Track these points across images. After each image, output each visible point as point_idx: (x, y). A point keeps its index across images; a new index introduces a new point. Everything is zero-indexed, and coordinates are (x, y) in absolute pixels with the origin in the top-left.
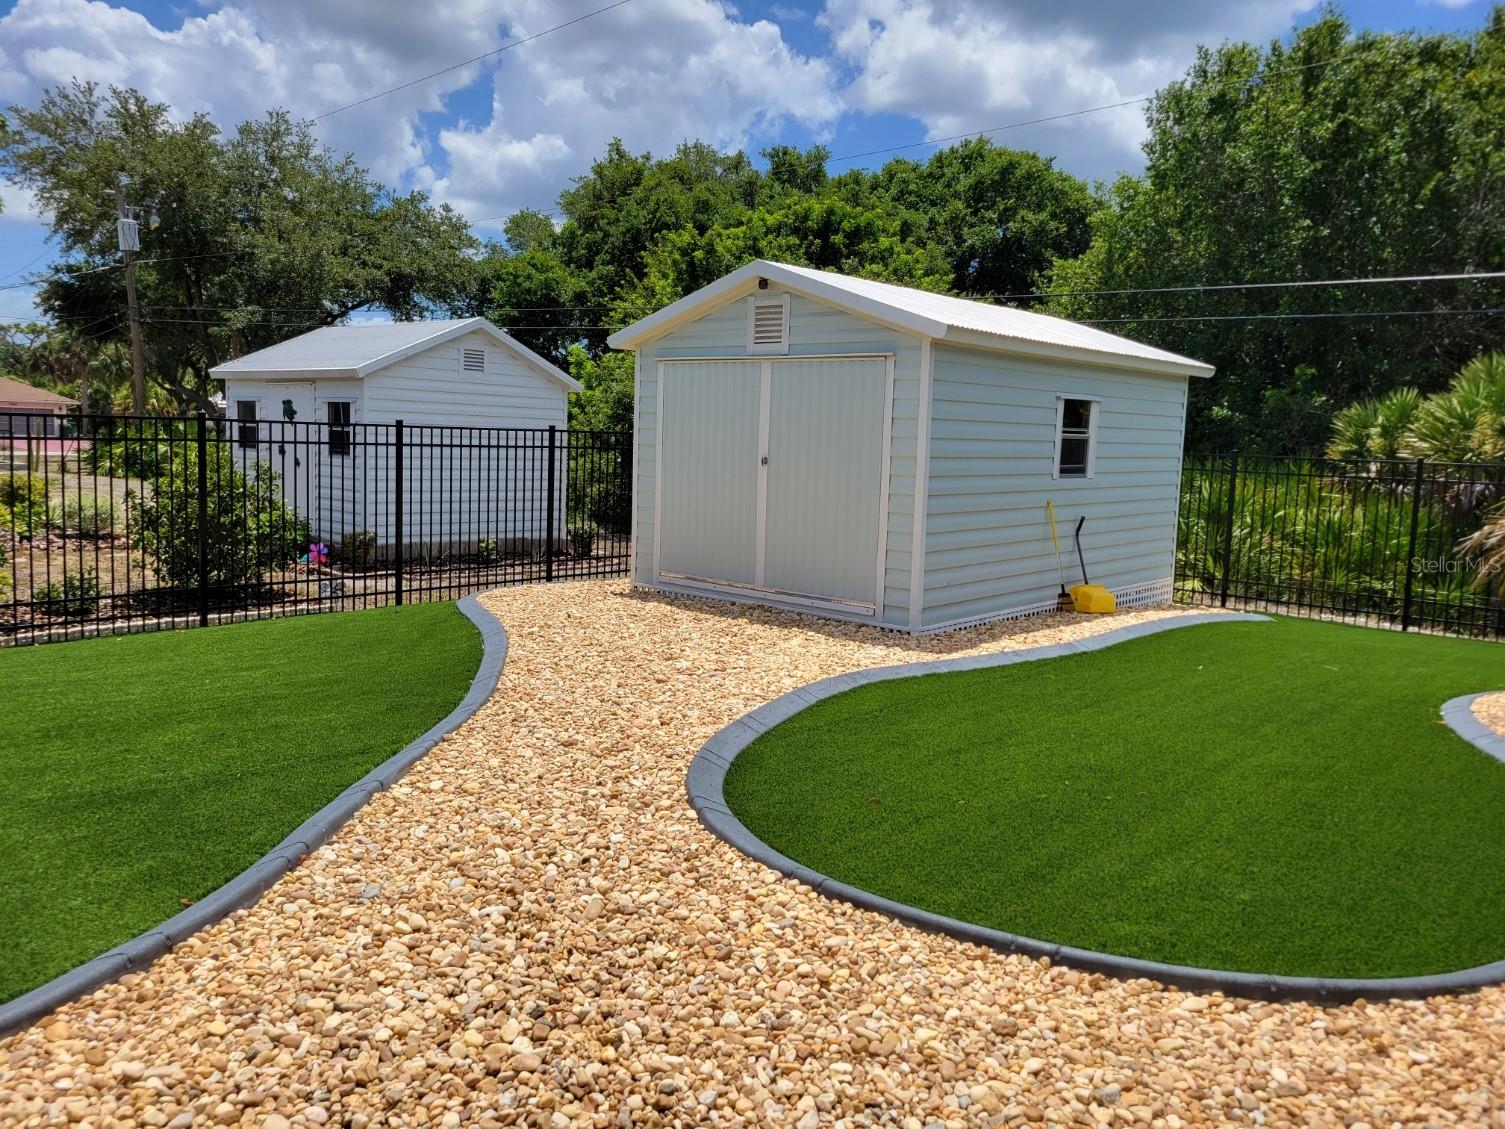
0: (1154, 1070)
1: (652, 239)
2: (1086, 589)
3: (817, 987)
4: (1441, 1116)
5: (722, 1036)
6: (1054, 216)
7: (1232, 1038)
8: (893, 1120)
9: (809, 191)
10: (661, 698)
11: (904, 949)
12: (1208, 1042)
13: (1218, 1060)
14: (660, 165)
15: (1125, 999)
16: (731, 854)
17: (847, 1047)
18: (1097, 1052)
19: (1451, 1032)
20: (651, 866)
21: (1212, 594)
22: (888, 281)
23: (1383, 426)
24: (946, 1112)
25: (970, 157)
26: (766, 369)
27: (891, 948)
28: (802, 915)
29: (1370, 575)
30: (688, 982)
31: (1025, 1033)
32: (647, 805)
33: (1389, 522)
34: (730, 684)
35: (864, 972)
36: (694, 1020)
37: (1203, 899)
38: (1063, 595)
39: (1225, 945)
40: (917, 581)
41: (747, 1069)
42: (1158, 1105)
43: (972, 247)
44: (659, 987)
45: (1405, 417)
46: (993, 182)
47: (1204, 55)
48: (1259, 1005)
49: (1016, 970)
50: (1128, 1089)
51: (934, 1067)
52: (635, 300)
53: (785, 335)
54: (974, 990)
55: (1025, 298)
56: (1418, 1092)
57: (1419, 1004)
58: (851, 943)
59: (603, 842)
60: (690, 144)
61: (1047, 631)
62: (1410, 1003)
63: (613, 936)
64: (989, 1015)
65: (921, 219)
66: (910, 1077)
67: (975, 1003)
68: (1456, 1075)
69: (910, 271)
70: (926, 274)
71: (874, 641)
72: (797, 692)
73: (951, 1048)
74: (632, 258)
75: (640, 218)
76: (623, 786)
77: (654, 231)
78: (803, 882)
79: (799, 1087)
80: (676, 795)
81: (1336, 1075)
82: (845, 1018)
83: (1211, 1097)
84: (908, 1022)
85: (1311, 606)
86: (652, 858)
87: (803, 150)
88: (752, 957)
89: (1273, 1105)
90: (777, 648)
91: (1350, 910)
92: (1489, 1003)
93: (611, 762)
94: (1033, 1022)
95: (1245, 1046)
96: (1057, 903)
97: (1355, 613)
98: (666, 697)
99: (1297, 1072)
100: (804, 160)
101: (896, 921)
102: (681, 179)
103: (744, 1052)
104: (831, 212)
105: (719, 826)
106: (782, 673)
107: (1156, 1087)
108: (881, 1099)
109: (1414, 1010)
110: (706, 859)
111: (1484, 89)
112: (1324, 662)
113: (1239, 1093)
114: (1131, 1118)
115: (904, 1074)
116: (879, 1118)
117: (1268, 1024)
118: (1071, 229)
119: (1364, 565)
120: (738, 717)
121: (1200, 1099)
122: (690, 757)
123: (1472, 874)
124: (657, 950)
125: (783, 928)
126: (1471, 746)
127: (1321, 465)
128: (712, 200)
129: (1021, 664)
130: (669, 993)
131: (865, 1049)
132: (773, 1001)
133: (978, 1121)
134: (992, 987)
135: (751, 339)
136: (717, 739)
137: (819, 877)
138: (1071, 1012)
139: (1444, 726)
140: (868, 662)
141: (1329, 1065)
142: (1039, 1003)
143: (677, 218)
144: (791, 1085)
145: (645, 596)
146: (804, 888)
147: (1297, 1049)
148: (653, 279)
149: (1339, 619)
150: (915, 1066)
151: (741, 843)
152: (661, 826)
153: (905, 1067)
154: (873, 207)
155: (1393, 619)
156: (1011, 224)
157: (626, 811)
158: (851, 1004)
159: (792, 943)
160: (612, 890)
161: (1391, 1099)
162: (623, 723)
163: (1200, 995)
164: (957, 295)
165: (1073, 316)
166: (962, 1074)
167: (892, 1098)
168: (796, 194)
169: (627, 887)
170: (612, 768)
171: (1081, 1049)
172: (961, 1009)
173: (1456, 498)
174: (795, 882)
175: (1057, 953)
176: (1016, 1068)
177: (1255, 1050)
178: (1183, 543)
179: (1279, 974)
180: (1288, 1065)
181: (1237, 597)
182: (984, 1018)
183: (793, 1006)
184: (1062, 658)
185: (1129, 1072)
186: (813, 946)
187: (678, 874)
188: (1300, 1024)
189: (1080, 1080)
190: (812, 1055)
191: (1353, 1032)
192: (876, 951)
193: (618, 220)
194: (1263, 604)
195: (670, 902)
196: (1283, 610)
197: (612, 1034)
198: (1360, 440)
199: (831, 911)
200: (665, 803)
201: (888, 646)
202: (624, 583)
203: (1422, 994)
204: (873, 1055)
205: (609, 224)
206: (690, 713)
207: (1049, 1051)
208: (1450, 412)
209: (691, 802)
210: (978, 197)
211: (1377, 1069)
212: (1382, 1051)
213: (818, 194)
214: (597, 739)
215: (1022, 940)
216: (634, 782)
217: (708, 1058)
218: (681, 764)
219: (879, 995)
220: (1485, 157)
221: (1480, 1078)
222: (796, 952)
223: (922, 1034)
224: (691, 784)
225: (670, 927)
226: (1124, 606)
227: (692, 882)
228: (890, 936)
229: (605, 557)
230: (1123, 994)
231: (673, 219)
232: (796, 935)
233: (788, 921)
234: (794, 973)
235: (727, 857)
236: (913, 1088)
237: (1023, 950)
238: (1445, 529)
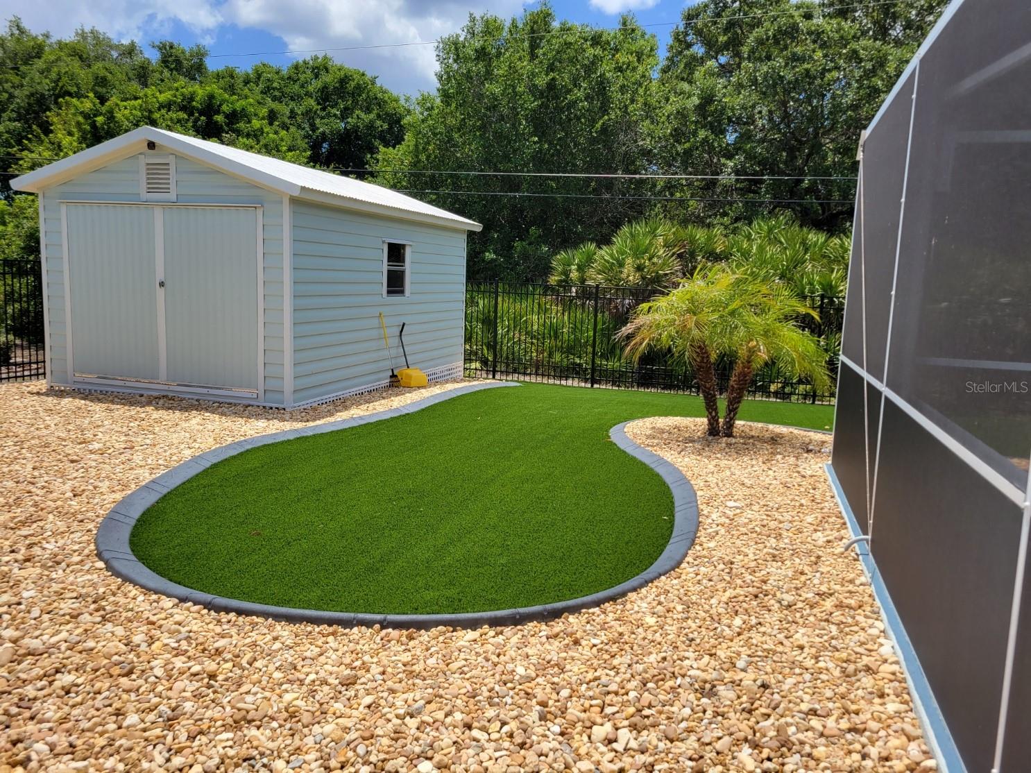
0: (446, 685)
1: (56, 103)
2: (408, 371)
3: (206, 680)
4: (607, 675)
5: (124, 736)
6: (379, 116)
7: (493, 653)
8: (264, 766)
9: (194, 79)
10: (75, 475)
11: (275, 639)
12: (480, 659)
13: (485, 669)
14: (59, 43)
15: (429, 642)
16: (133, 591)
17: (230, 721)
18: (410, 682)
19: (613, 623)
20: (62, 612)
21: (487, 371)
22: (259, 152)
23: (578, 265)
24: (304, 750)
25: (320, 68)
26: (158, 213)
27: (266, 640)
28: (195, 628)
29: (574, 355)
30: (94, 699)
31: (363, 680)
32: (58, 563)
33: (582, 322)
34: (138, 458)
35: (244, 662)
36: (99, 729)
37: (478, 567)
38: (393, 376)
39: (491, 594)
40: (288, 371)
41: (145, 756)
42: (447, 708)
43: (323, 133)
44: (66, 709)
45: (589, 259)
46: (335, 88)
47: (473, 20)
48: (509, 628)
49: (357, 637)
50: (429, 702)
51: (297, 719)
52: (42, 151)
53: (172, 186)
54: (327, 658)
55: (362, 173)
56: (595, 662)
57: (596, 610)
58: (234, 642)
59: (15, 600)
60: (87, 29)
61: (383, 401)
62: (591, 610)
63: (23, 676)
64: (338, 673)
65: (283, 109)
66: (279, 731)
67: (328, 667)
68: (614, 648)
69: (277, 146)
70: (290, 150)
71: (258, 416)
72: (195, 459)
73: (309, 702)
74: (37, 117)
75: (45, 86)
76: (36, 550)
77: (57, 97)
78: (195, 603)
79: (190, 760)
80: (86, 552)
81: (552, 663)
82: (228, 699)
83: (481, 695)
84: (278, 691)
85: (543, 375)
86: (62, 605)
87: (185, 46)
88: (152, 669)
89: (516, 690)
90: (179, 428)
91: (561, 559)
92: (631, 602)
93: (25, 531)
94: (368, 671)
95: (502, 656)
96: (386, 586)
97: (567, 378)
98: (79, 474)
99: (531, 666)
100: (188, 54)
101: (270, 619)
102: (81, 57)
103: (143, 744)
104: (211, 97)
105: (124, 571)
106: (182, 446)
107: (447, 696)
108: (255, 753)
109: (593, 614)
110: (112, 599)
111: (625, 66)
112: (550, 409)
113: (497, 688)
114: (431, 720)
115: (274, 730)
116: (253, 767)
117: (515, 640)
118: (391, 128)
119: (570, 350)
120: (144, 483)
121: (474, 697)
122: (100, 520)
123: (624, 527)
124: (66, 679)
125: (178, 641)
126: (624, 452)
127: (547, 289)
128: (109, 76)
129: (365, 425)
130: (76, 712)
131: (244, 718)
132: (170, 699)
133: (328, 750)
134: (339, 653)
135: (145, 190)
136: (125, 502)
137: (208, 597)
138: (394, 658)
139: (611, 442)
140: (253, 432)
141: (548, 658)
142: (372, 657)
143: (79, 88)
144: (183, 760)
145: (61, 394)
146: (197, 607)
147: (530, 652)
148: (60, 135)
149: (558, 382)
150: (282, 722)
151: (143, 581)
152: (71, 578)
153: (275, 724)
154: (246, 97)
155: (586, 381)
156: (349, 120)
157: (38, 570)
158: (232, 688)
159: (186, 651)
160: (23, 637)
161: (581, 671)
162: (37, 498)
163: (475, 630)
164: (314, 167)
165: (394, 187)
166: (317, 720)
167: (264, 750)
168: (182, 81)
169: (37, 633)
170: (26, 537)
171: (400, 682)
172: (317, 673)
173: (616, 307)
174: (190, 604)
175: (385, 620)
176: (355, 706)
177: (507, 658)
178: (468, 339)
179: (522, 607)
180: (525, 663)
181: (502, 372)
182: (334, 676)
183: (186, 699)
184: (392, 419)
185: (430, 691)
186: (204, 650)
187: (86, 615)
188: (533, 636)
189: (399, 703)
190: (201, 733)
191: (562, 634)
192: (255, 644)
193: (22, 86)
194: (517, 375)
195: (78, 638)
196: (527, 379)
197: (22, 756)
198: (566, 273)
199: (219, 621)
200: (76, 559)
201: (268, 420)
202: (42, 384)
203: (597, 604)
204: (249, 722)
205: (13, 87)
206: (100, 484)
207: (379, 688)
208: (612, 256)
209: (99, 556)
210: (325, 97)
211: (574, 654)
212: (577, 642)
213: (201, 82)
214: (11, 515)
215: (361, 616)
216: (47, 546)
217: (111, 755)
218: (91, 526)
219: (256, 675)
220: (626, 107)
221: (627, 647)
222: (189, 658)
223: (288, 697)
224: (100, 540)
225: (77, 659)
226: (433, 381)
227: (99, 619)
228: (266, 631)
229: (23, 363)
230: (427, 639)
231: (75, 89)
232: (190, 644)
233: (184, 635)
234: (188, 674)
235: (131, 595)
236: (281, 739)
237: (362, 623)
238: (611, 326)
